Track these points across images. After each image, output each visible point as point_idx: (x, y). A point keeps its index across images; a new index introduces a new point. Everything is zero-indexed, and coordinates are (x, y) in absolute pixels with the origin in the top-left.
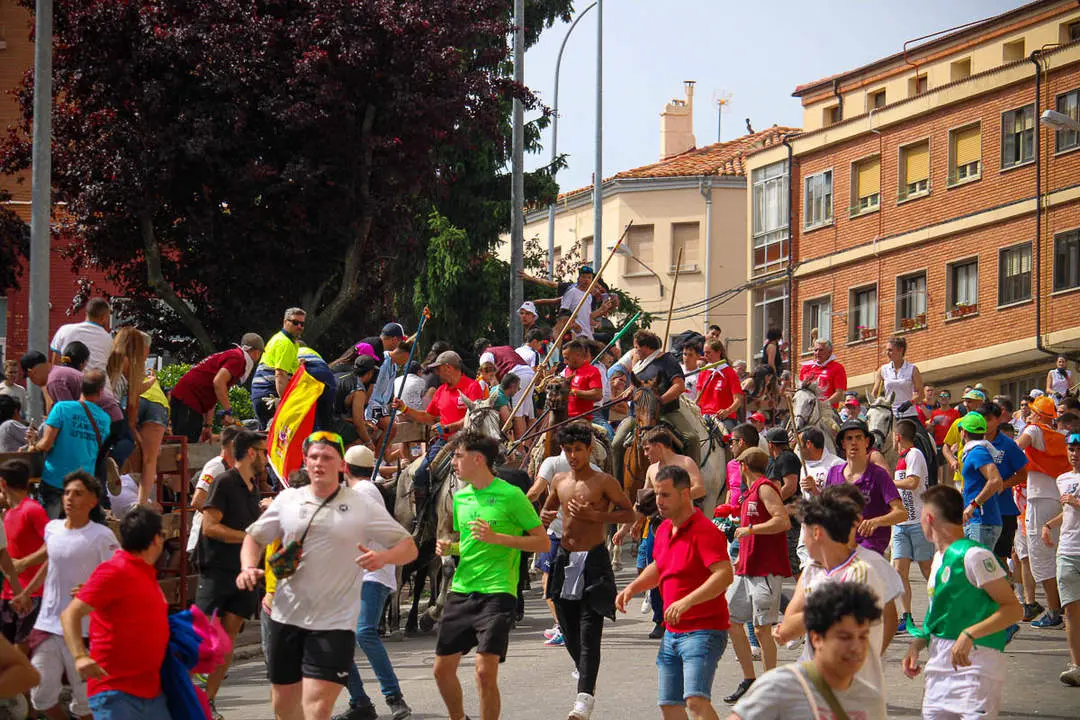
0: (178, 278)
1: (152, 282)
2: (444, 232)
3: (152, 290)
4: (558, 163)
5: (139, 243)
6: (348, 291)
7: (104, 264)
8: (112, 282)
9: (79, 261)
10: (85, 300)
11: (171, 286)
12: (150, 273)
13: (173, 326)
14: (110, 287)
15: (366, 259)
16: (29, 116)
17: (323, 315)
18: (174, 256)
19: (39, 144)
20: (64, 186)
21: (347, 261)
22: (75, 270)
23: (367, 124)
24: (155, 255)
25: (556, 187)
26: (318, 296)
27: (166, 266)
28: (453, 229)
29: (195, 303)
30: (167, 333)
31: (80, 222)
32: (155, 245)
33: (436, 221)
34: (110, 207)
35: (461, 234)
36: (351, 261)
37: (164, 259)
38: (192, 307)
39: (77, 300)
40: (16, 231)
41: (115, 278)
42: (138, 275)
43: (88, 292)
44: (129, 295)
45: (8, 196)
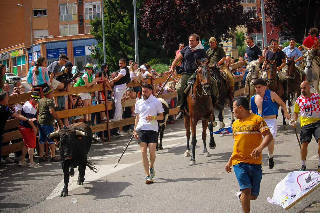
0: (288, 27)
1: (284, 28)
3: (284, 30)
5: (281, 22)
7: (276, 26)
8: (277, 29)
9: (272, 26)
10: (273, 32)
12: (283, 27)
13: (287, 35)
18: (287, 24)
19: (262, 8)
20: (267, 14)
22: (271, 28)
27: (286, 26)
29: (291, 31)
31: (271, 20)
32: (283, 22)
34: (276, 17)
36: (315, 22)
37: (285, 24)
38: (291, 32)
39: (272, 32)
40: (260, 22)
41: (277, 28)
42: (281, 27)
43: (274, 31)
44: (280, 31)
45: (259, 17)
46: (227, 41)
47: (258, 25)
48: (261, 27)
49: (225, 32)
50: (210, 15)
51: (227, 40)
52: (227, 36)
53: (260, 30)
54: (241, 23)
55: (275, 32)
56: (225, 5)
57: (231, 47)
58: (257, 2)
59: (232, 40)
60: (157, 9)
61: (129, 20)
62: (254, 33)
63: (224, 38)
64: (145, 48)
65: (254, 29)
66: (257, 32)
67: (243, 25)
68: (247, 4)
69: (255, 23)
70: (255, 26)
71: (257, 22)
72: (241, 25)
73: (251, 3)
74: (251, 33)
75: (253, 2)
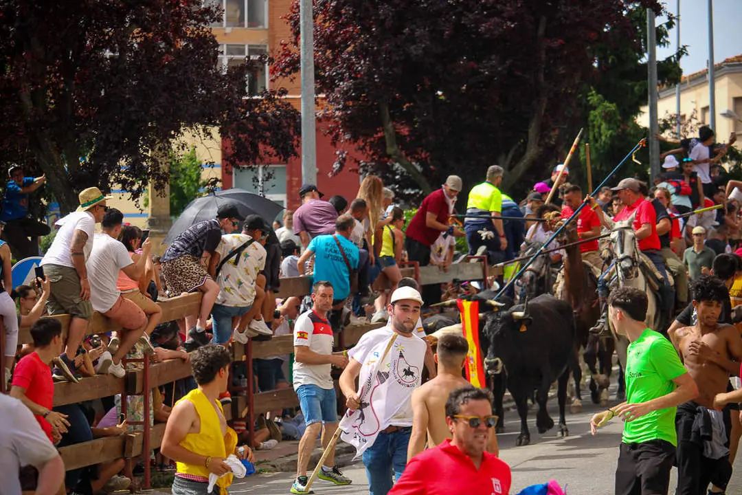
0: (409, 147)
1: (390, 150)
2: (600, 107)
4: (681, 52)
5: (378, 123)
6: (532, 152)
7: (355, 138)
8: (360, 152)
9: (337, 137)
10: (342, 165)
11: (403, 153)
12: (388, 144)
13: (406, 182)
14: (358, 155)
15: (543, 130)
16: (297, 34)
17: (514, 170)
18: (405, 131)
19: (305, 55)
20: (325, 84)
21: (530, 131)
22: (334, 144)
23: (541, 31)
24: (391, 130)
25: (680, 71)
26: (510, 156)
27: (399, 139)
28: (607, 104)
29: (421, 165)
30: (402, 188)
31: (337, 109)
32: (390, 125)
33: (594, 98)
34: (356, 99)
35: (612, 107)
36: (532, 131)
37: (398, 133)
38: (419, 168)
39: (336, 166)
40: (292, 117)
41: (363, 149)
42: (379, 146)
43: (344, 159)
44: (373, 160)
45: (284, 92)
46: (135, 195)
47: (279, 126)
48: (296, 136)
49: (133, 151)
51: (135, 187)
52: (137, 171)
53: (287, 149)
54: (206, 118)
55: (350, 166)
56: (137, 31)
57: (146, 219)
58: (271, 27)
59: (158, 187)
62: (262, 159)
63: (124, 176)
65: (261, 147)
66: (277, 159)
67: (215, 124)
68: (228, 30)
69: (266, 118)
70: (268, 134)
71: (274, 115)
72: (207, 124)
73: (243, 26)
74: (247, 161)
75: (254, 22)
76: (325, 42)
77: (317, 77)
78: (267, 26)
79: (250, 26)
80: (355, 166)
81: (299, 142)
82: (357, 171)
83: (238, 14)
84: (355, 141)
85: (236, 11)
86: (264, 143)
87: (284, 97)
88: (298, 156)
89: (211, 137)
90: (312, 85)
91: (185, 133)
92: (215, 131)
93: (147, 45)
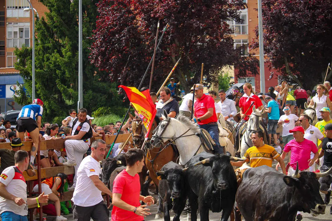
0: (293, 70)
1: (287, 72)
3: (287, 74)
5: (284, 63)
7: (276, 68)
9: (271, 68)
10: (272, 77)
11: (292, 72)
12: (287, 70)
13: (292, 82)
14: (278, 73)
16: (258, 35)
18: (292, 65)
19: (260, 42)
20: (267, 51)
22: (270, 70)
27: (290, 68)
29: (297, 76)
31: (271, 59)
32: (287, 64)
34: (276, 56)
37: (290, 66)
38: (297, 77)
39: (270, 77)
40: (257, 62)
42: (284, 70)
43: (273, 75)
44: (282, 75)
45: (254, 54)
46: (208, 88)
47: (253, 65)
48: (258, 68)
49: (207, 74)
50: (186, 49)
51: (208, 85)
52: (208, 80)
53: (255, 72)
54: (230, 63)
55: (275, 76)
56: (208, 37)
58: (249, 34)
59: (215, 85)
60: (113, 38)
61: (69, 51)
62: (247, 76)
63: (204, 82)
64: (90, 92)
65: (247, 72)
66: (252, 75)
67: (232, 65)
68: (236, 35)
69: (249, 63)
70: (249, 67)
71: (251, 62)
72: (230, 65)
73: (240, 34)
74: (243, 76)
75: (244, 33)
76: (266, 38)
77: (264, 49)
78: (248, 34)
79: (242, 34)
80: (276, 77)
81: (259, 70)
82: (277, 78)
83: (239, 30)
84: (276, 69)
85: (238, 29)
86: (248, 70)
87: (254, 55)
88: (259, 74)
89: (231, 69)
90: (263, 52)
91: (224, 68)
92: (233, 67)
93: (211, 41)
